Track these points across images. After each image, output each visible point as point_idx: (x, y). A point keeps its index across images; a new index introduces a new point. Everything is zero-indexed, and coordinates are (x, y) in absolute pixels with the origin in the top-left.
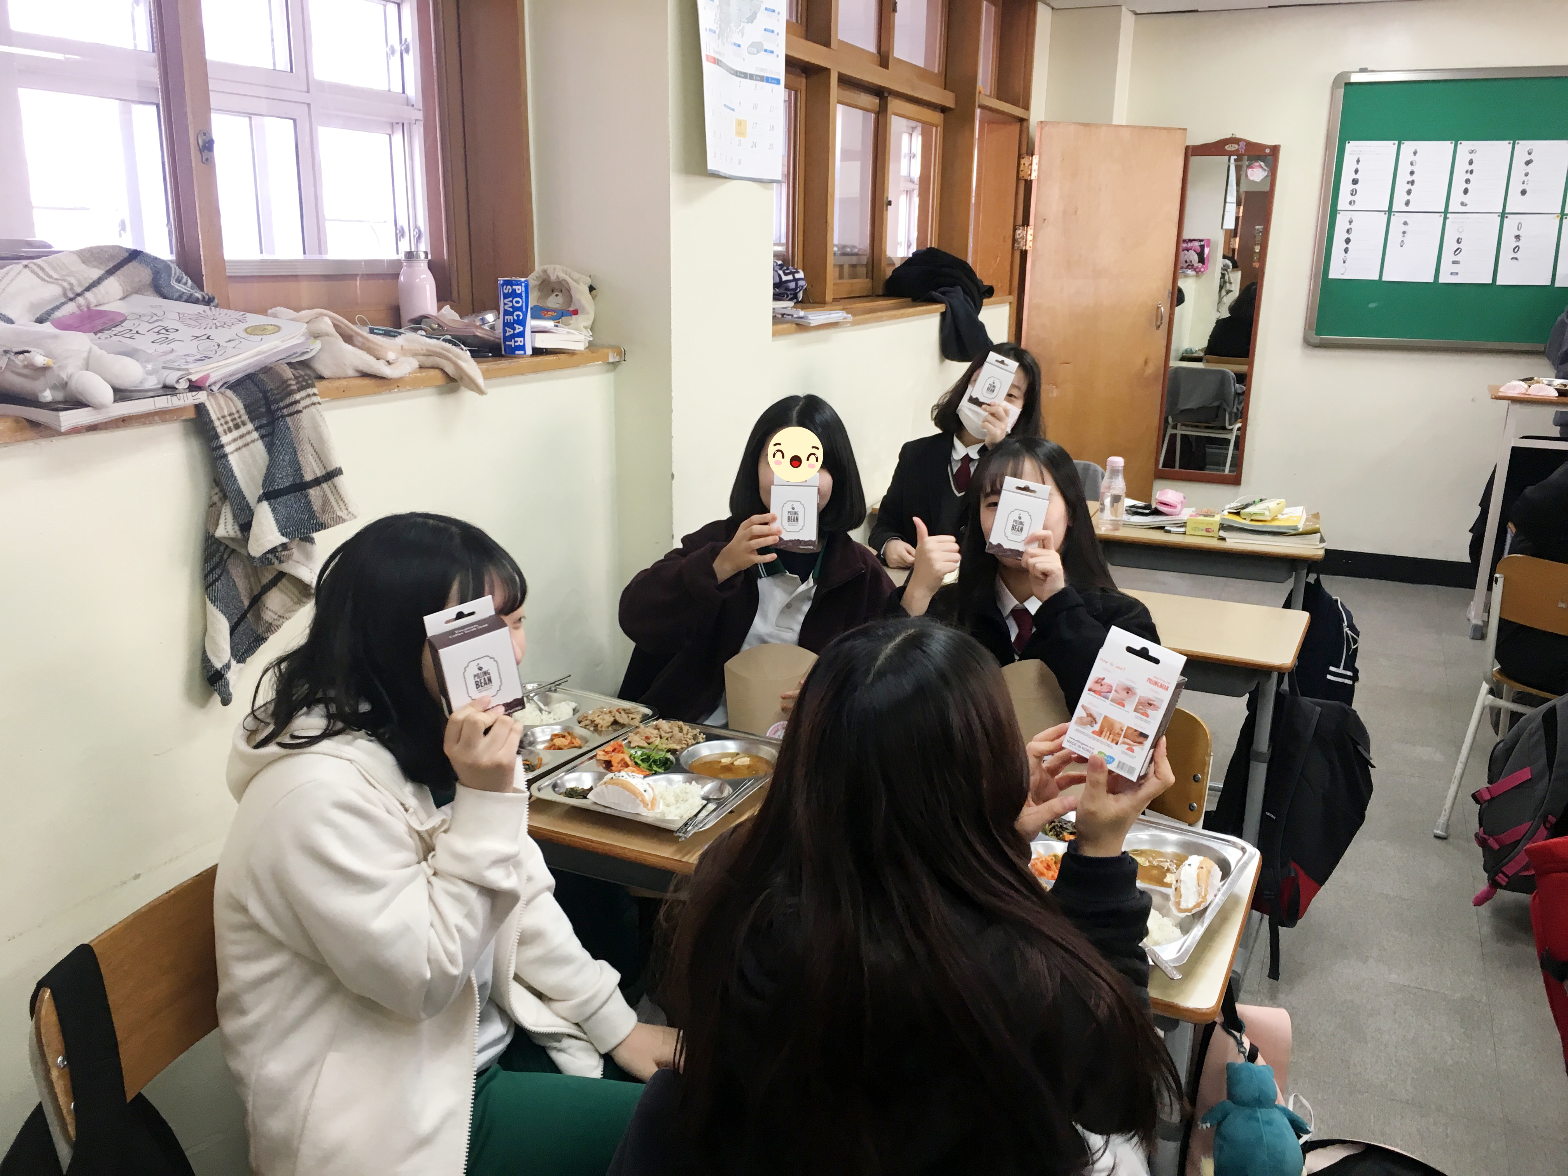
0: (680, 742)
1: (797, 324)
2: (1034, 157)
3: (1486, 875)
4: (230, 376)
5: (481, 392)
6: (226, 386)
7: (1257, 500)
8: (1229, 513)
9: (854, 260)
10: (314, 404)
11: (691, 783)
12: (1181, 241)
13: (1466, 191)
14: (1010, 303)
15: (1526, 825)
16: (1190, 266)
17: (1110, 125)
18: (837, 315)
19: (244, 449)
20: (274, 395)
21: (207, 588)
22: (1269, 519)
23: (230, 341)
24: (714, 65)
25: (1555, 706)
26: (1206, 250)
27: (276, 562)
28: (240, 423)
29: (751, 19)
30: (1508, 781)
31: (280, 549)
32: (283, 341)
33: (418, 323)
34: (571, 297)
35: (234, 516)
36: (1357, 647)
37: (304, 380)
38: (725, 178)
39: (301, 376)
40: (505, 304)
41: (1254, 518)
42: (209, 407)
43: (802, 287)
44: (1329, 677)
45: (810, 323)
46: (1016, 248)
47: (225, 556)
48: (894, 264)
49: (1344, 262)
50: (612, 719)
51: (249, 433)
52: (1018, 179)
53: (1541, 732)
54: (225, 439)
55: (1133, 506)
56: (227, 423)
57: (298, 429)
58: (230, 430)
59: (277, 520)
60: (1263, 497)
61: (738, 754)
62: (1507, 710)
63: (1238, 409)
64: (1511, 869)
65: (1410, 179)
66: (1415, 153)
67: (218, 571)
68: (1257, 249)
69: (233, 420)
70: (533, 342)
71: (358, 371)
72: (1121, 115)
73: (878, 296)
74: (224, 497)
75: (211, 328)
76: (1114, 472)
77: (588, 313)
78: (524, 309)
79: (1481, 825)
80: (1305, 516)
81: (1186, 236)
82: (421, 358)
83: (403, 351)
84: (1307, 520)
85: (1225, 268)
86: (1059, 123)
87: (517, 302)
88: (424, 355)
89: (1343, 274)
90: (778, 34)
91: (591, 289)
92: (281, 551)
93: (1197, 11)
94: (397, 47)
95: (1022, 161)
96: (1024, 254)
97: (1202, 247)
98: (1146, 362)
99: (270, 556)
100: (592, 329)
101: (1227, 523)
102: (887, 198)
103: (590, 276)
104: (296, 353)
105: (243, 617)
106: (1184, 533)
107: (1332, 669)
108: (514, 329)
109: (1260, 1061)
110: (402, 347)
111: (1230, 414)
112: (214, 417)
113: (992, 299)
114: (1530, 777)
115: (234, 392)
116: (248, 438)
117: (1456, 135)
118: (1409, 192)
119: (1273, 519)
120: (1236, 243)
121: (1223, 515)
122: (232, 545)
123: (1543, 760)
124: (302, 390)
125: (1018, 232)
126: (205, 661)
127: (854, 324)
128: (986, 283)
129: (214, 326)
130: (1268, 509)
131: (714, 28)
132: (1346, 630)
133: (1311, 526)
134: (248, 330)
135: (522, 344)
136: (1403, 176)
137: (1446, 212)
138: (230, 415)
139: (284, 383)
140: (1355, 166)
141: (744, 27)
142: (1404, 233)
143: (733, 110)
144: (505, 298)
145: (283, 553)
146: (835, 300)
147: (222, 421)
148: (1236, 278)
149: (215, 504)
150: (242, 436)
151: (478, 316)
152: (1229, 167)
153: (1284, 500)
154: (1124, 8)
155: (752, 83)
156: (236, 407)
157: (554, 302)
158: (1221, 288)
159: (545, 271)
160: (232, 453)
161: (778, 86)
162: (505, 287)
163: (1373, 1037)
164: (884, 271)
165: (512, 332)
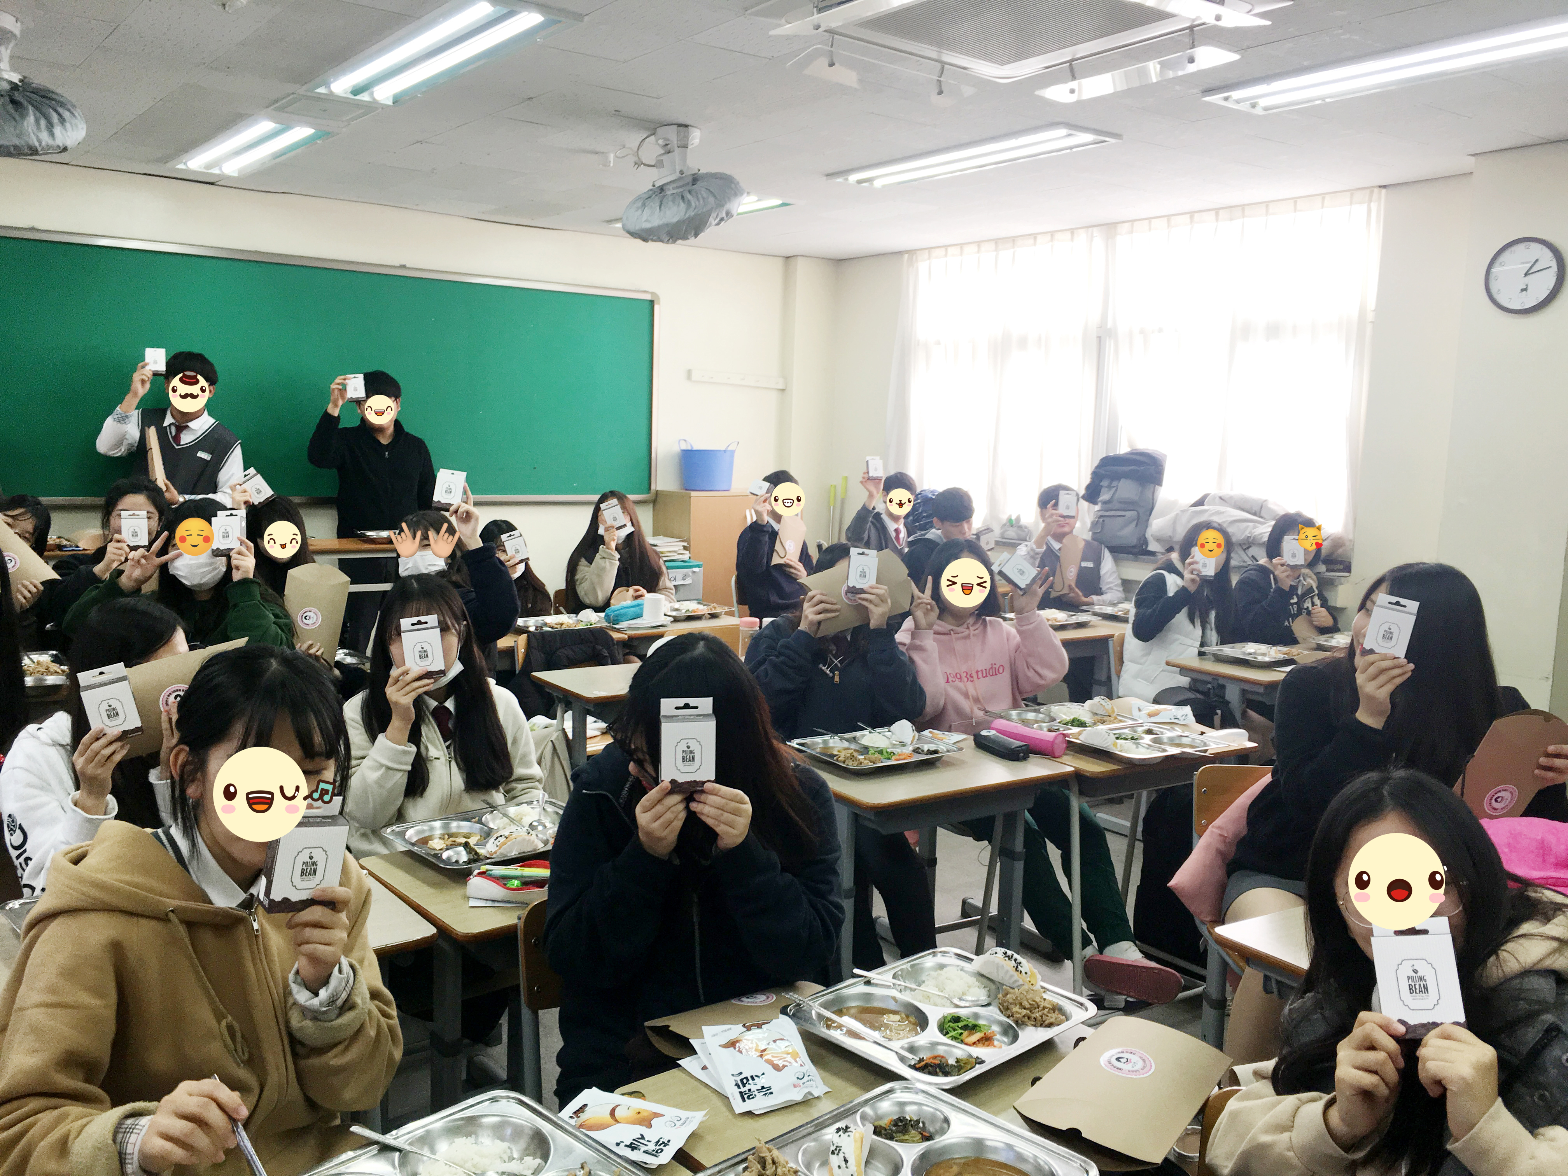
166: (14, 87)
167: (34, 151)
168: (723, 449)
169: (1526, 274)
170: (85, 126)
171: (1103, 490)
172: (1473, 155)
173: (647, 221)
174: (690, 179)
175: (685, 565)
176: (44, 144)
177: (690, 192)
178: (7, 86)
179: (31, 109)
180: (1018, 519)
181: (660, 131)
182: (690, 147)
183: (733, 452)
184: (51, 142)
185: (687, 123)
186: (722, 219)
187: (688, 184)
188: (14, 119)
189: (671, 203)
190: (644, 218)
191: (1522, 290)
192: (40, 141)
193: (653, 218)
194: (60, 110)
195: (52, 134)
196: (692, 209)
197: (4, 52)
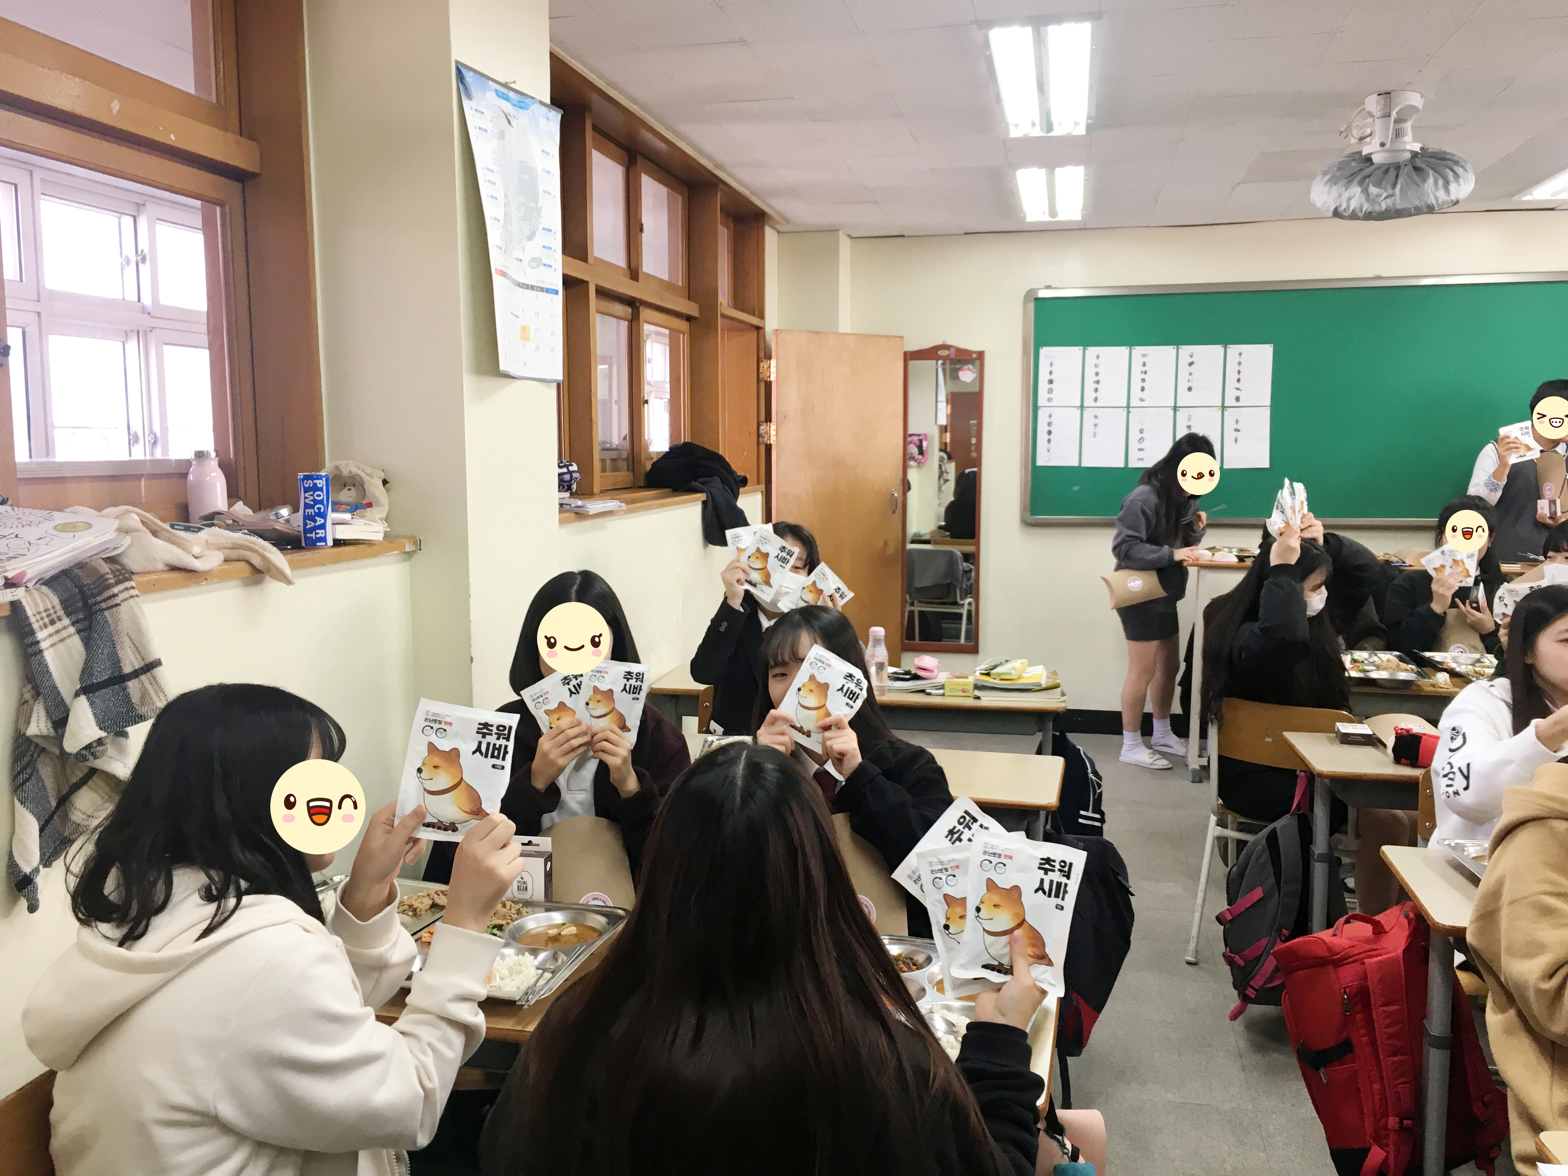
0: (504, 917)
1: (577, 513)
2: (772, 361)
3: (1236, 993)
4: (46, 572)
5: (289, 582)
6: (40, 582)
7: (1003, 661)
8: (982, 674)
9: (614, 455)
10: (132, 597)
11: (523, 955)
12: (906, 435)
13: (1143, 389)
14: (762, 492)
15: (1264, 941)
16: (913, 458)
17: (837, 334)
18: (611, 504)
19: (60, 645)
20: (91, 589)
21: (15, 791)
22: (1015, 677)
23: (40, 538)
24: (501, 277)
25: (1275, 828)
26: (925, 444)
27: (91, 758)
28: (56, 619)
29: (531, 237)
30: (1246, 901)
31: (95, 745)
32: (96, 537)
33: (211, 519)
34: (365, 490)
35: (47, 713)
36: (1101, 792)
37: (121, 574)
38: (514, 378)
39: (118, 570)
40: (306, 498)
41: (1003, 677)
42: (25, 604)
43: (576, 478)
44: (1081, 820)
45: (588, 512)
46: (761, 442)
47: (35, 755)
48: (652, 458)
49: (1048, 451)
50: (431, 902)
51: (65, 628)
52: (758, 380)
53: (1267, 854)
54: (40, 635)
55: (895, 673)
56: (42, 618)
57: (117, 621)
58: (45, 626)
59: (95, 714)
60: (1008, 659)
61: (563, 924)
62: (1233, 839)
63: (967, 585)
64: (1257, 983)
65: (1096, 379)
66: (1098, 357)
67: (29, 771)
68: (974, 441)
69: (48, 616)
70: (334, 533)
71: (167, 565)
72: (845, 325)
73: (640, 487)
74: (37, 694)
75: (17, 527)
76: (877, 641)
77: (384, 506)
78: (325, 502)
79: (1226, 946)
80: (1045, 674)
81: (910, 432)
82: (227, 551)
83: (208, 545)
84: (1048, 677)
85: (941, 460)
86: (792, 331)
87: (319, 496)
88: (229, 548)
89: (1048, 461)
90: (555, 251)
91: (385, 482)
92: (96, 746)
93: (903, 236)
94: (133, 258)
95: (761, 365)
96: (769, 448)
97: (921, 441)
98: (886, 544)
99: (84, 752)
100: (386, 520)
101: (980, 683)
102: (644, 397)
103: (383, 471)
104: (108, 549)
105: (51, 817)
106: (943, 695)
107: (1082, 813)
108: (315, 521)
109: (1081, 1160)
110: (207, 541)
111: (961, 589)
112: (29, 613)
113: (746, 488)
114: (1262, 895)
115: (50, 588)
116: (64, 634)
117: (1131, 341)
118: (1096, 390)
119: (1019, 678)
120: (948, 437)
121: (975, 676)
122: (42, 743)
123: (1272, 880)
124: (120, 584)
125: (762, 428)
126: (12, 865)
127: (628, 512)
128: (740, 473)
129: (20, 525)
130: (1014, 668)
131: (501, 246)
132: (1091, 776)
133: (1052, 682)
134: (57, 528)
135: (323, 536)
136: (1090, 377)
137: (1128, 407)
138: (45, 611)
139: (102, 577)
140: (1049, 369)
141: (524, 244)
142: (1096, 425)
143: (518, 317)
144: (305, 492)
145: (98, 748)
146: (602, 492)
147: (38, 617)
148: (951, 468)
149: (27, 701)
150: (58, 632)
151: (272, 511)
152: (937, 369)
153: (1026, 660)
154: (841, 233)
155: (534, 293)
156: (51, 603)
157: (346, 496)
158: (940, 477)
159: (337, 467)
160: (47, 649)
161: (556, 296)
162: (306, 481)
163: (1160, 1154)
164: (645, 464)
165: (313, 524)
166: (1415, 155)
167: (1431, 210)
170: (1474, 178)
176: (1440, 201)
178: (1408, 156)
179: (1431, 172)
184: (1446, 198)
188: (1416, 183)
192: (1436, 198)
194: (1456, 168)
195: (1447, 191)
197: (1408, 126)
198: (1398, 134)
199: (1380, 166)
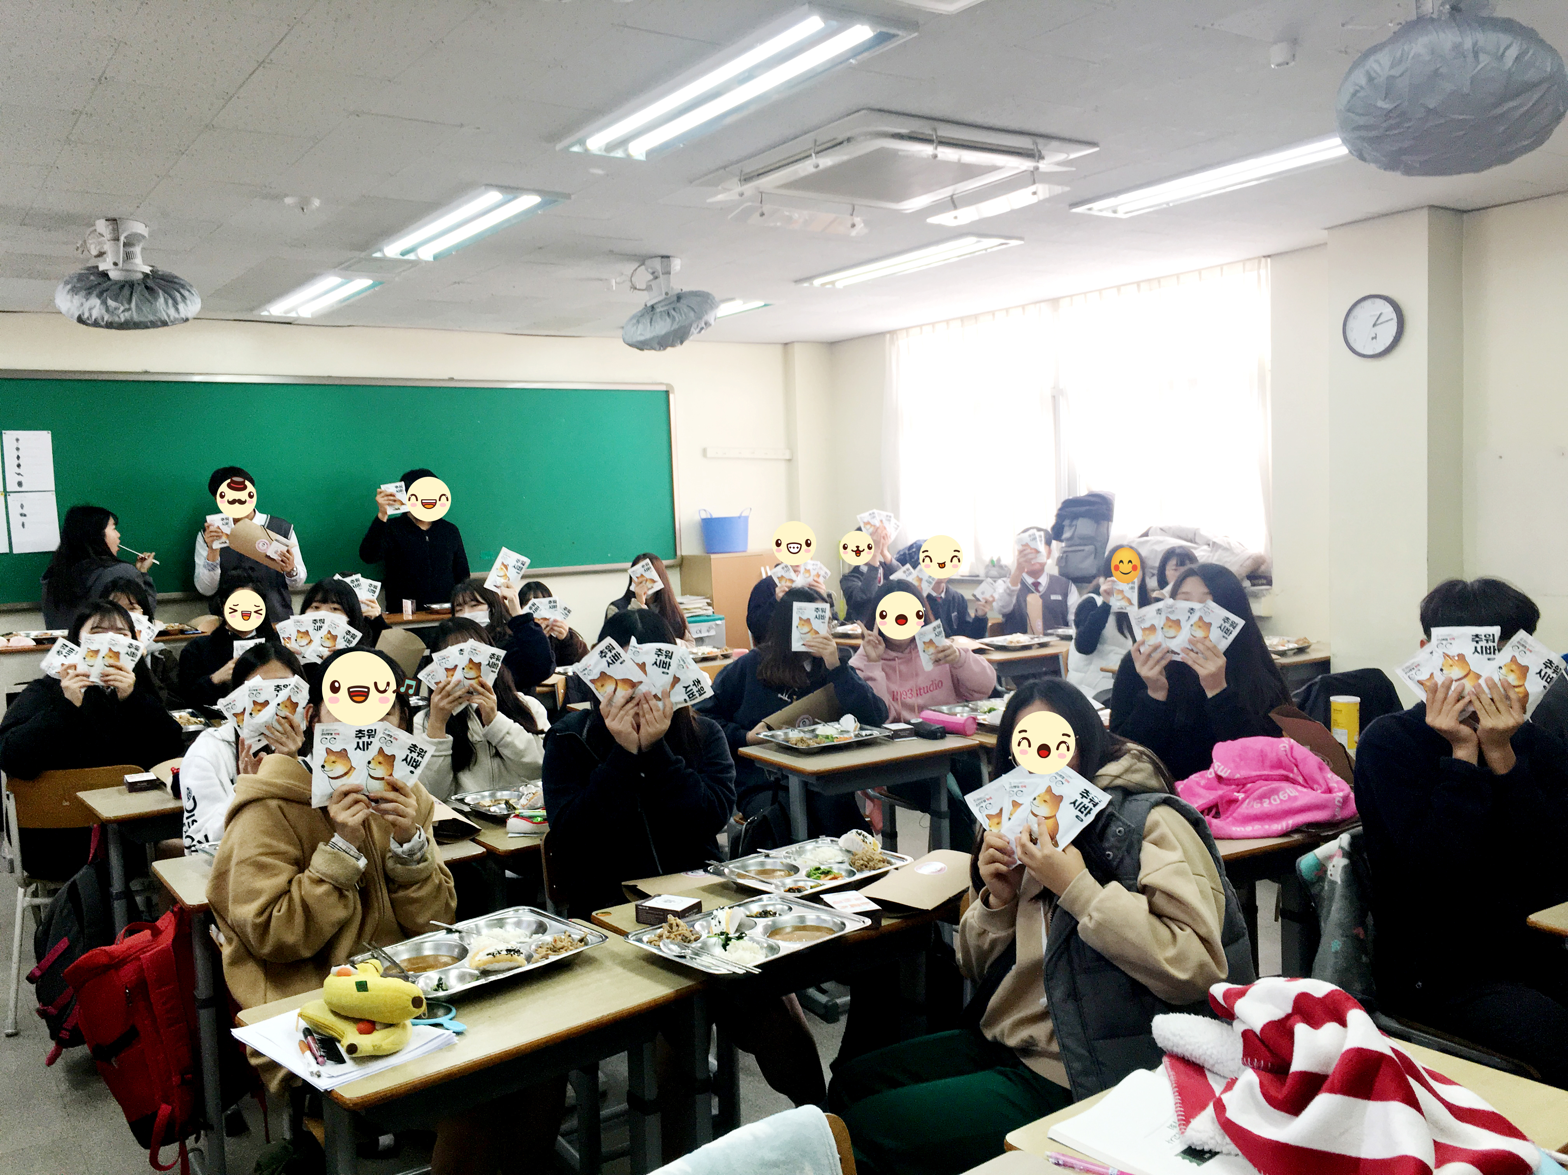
3: (51, 1040)
30: (51, 955)
53: (69, 909)
64: (69, 1024)
79: (39, 1001)
114: (68, 943)
166: (146, 276)
167: (165, 324)
168: (737, 515)
169: (1374, 325)
170: (200, 300)
171: (1066, 529)
172: (1326, 229)
173: (641, 334)
174: (675, 298)
175: (707, 619)
176: (172, 318)
177: (674, 309)
178: (141, 276)
179: (161, 292)
180: (999, 560)
181: (648, 262)
182: (672, 273)
183: (746, 518)
184: (177, 316)
185: (669, 254)
186: (702, 329)
187: (673, 302)
188: (149, 300)
189: (659, 319)
190: (639, 333)
191: (1373, 338)
192: (169, 316)
193: (646, 332)
194: (182, 291)
195: (177, 310)
196: (676, 323)
197: (137, 250)
198: (128, 256)
199: (116, 282)
